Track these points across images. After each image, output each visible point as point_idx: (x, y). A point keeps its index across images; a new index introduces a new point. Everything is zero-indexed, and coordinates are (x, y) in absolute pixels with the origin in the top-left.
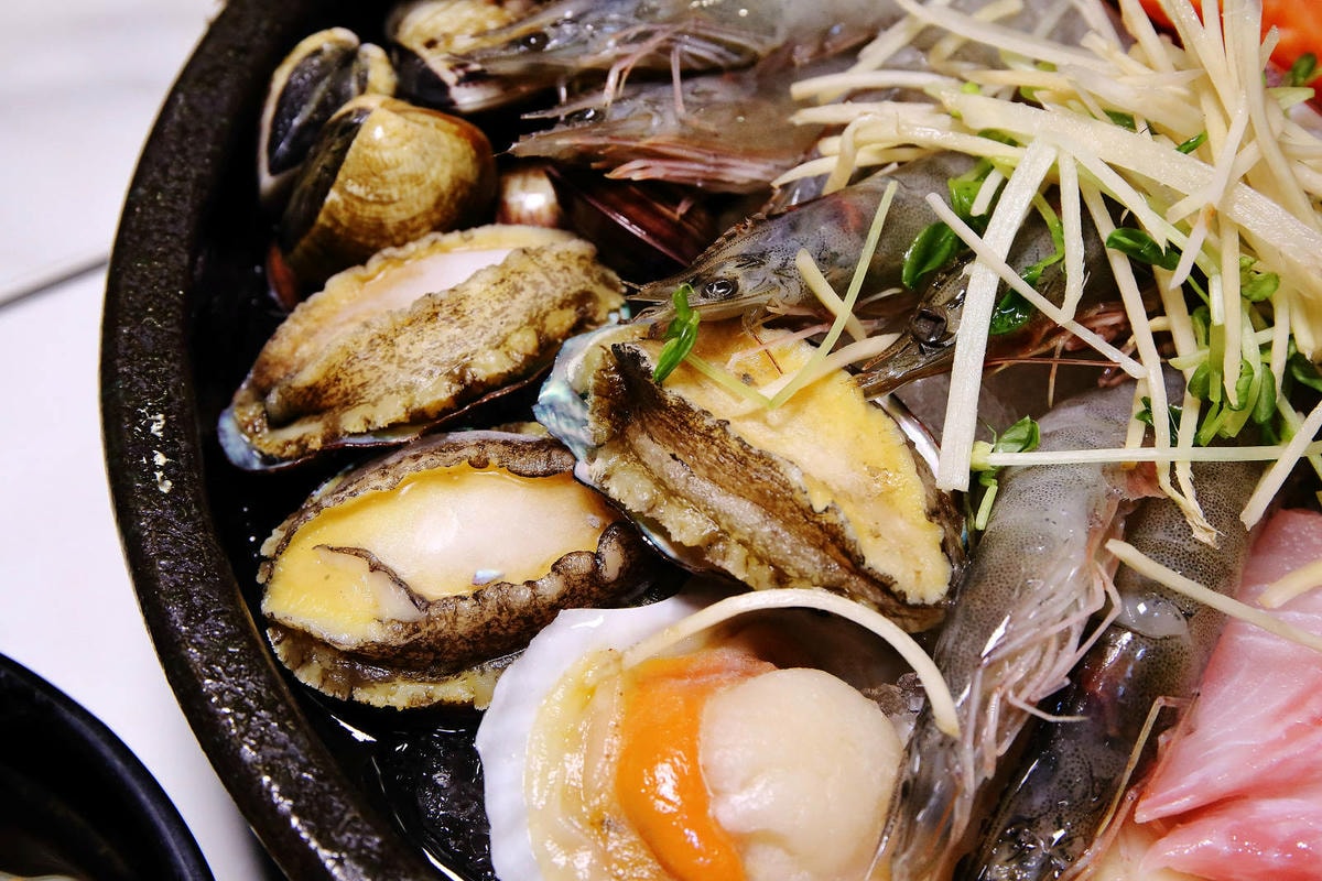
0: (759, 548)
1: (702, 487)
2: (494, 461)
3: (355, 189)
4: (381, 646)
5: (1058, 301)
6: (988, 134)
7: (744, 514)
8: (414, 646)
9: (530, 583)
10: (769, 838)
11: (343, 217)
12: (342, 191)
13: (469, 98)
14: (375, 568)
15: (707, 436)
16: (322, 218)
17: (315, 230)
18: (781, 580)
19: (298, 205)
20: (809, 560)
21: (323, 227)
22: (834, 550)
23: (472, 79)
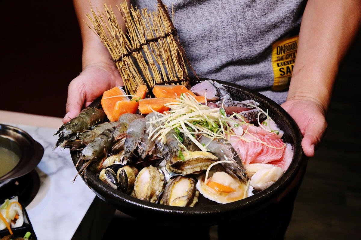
0: (205, 165)
1: (196, 165)
2: (175, 182)
3: (130, 177)
4: (187, 203)
5: (196, 132)
6: (173, 126)
7: (201, 164)
8: (190, 200)
9: (191, 186)
10: (231, 184)
11: (131, 181)
12: (129, 178)
13: (125, 162)
14: (179, 198)
15: (192, 161)
16: (129, 183)
17: (129, 185)
18: (208, 166)
19: (125, 184)
20: (209, 163)
21: (130, 184)
22: (209, 160)
23: (123, 161)
